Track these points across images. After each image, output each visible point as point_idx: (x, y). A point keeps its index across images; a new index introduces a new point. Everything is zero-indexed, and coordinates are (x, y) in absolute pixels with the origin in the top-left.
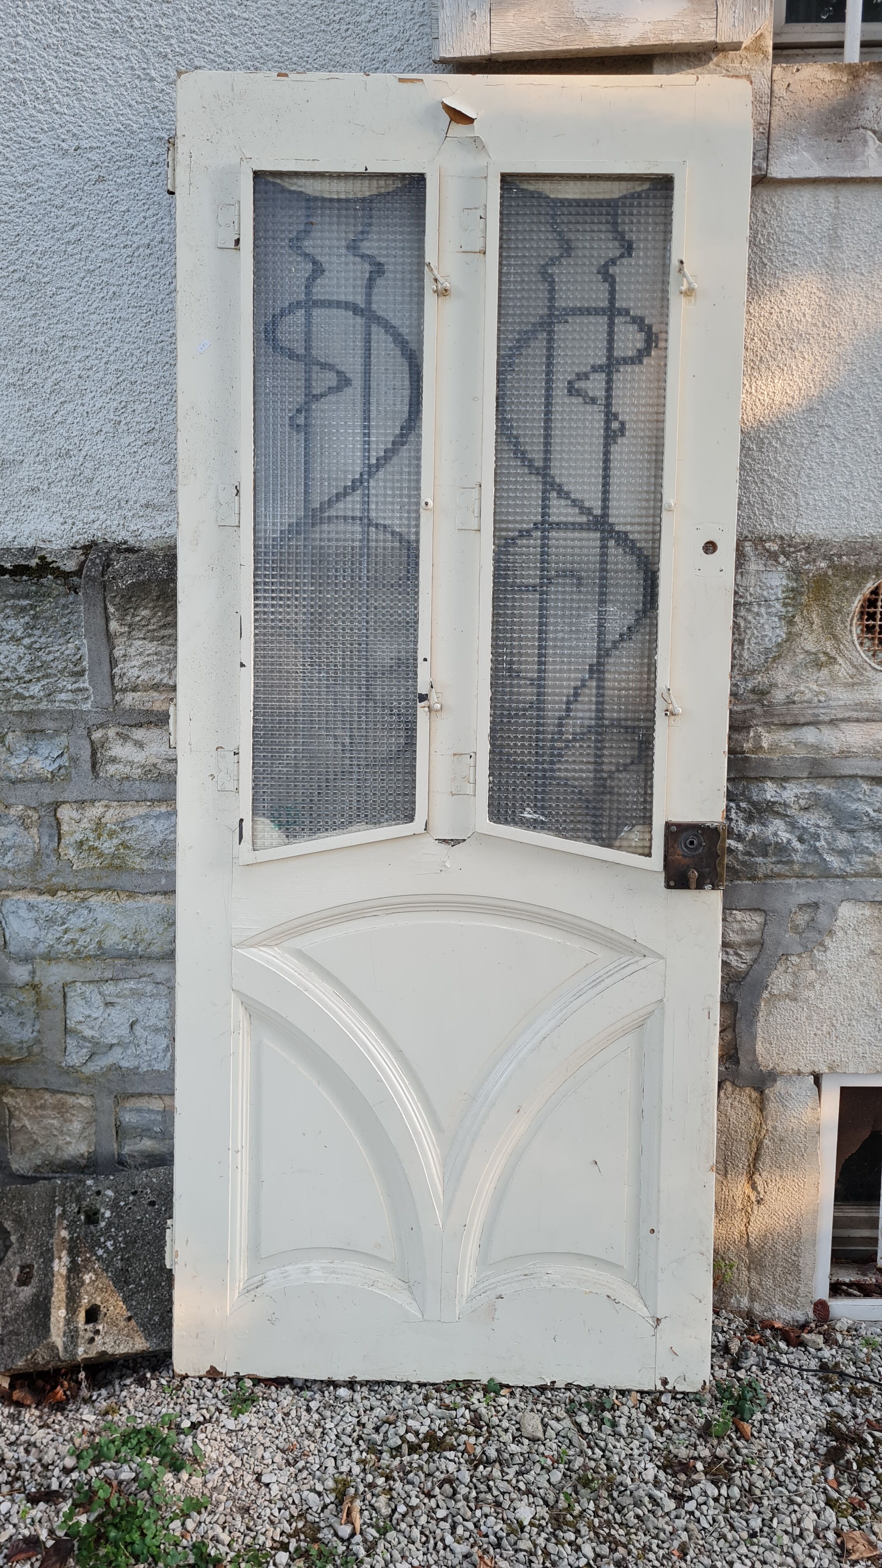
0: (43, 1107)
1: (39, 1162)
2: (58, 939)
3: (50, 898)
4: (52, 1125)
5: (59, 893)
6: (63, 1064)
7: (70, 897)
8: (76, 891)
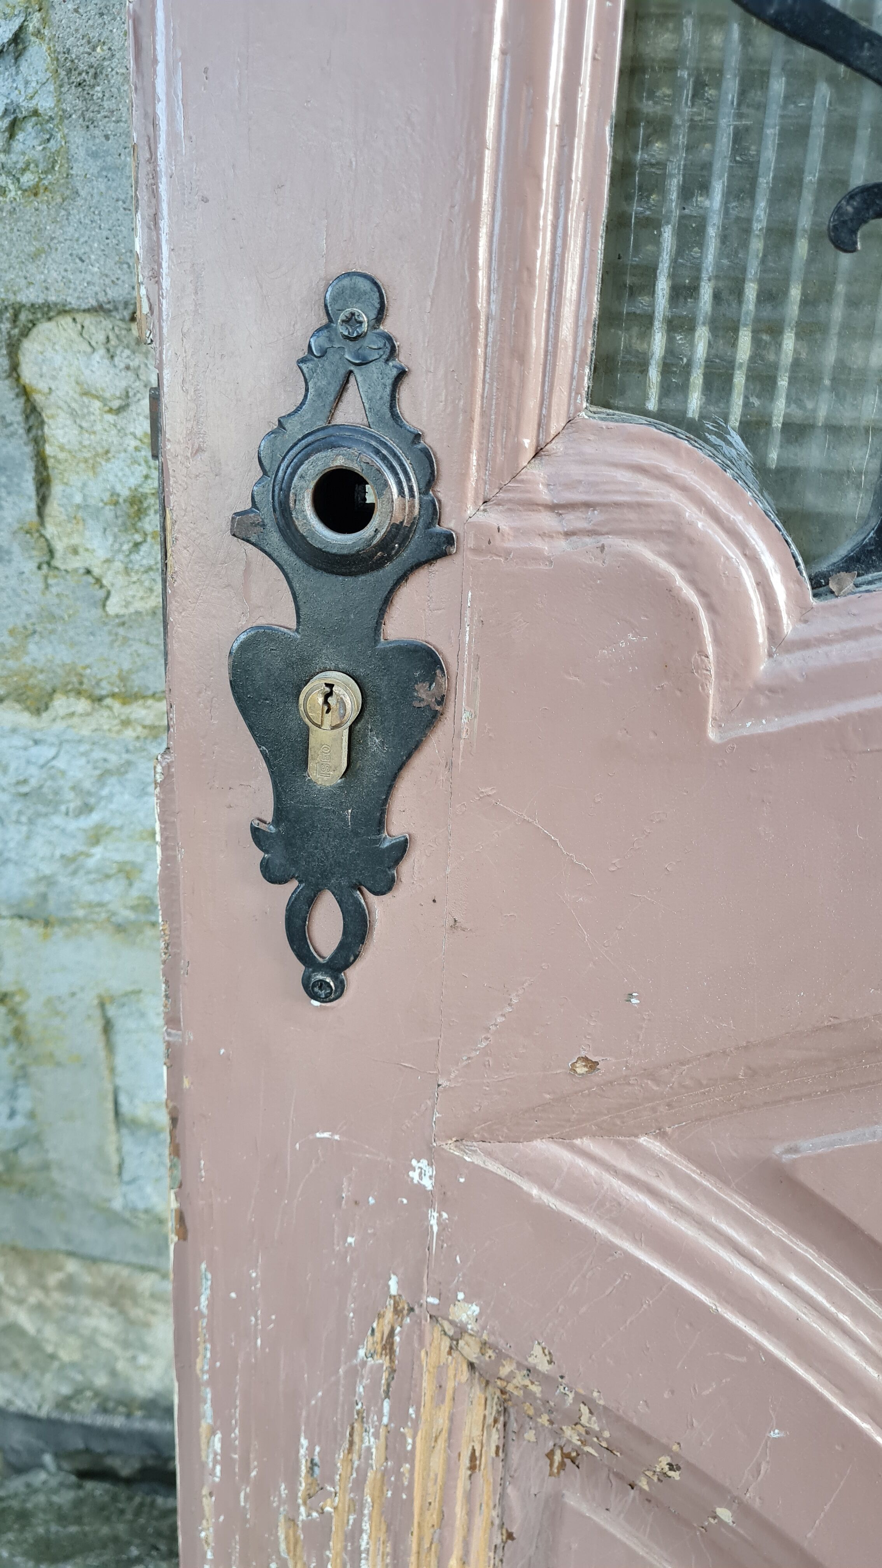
0: (69, 1286)
1: (65, 1390)
2: (67, 860)
3: (25, 719)
4: (95, 1330)
5: (60, 704)
6: (117, 1204)
7: (104, 719)
8: (128, 697)
